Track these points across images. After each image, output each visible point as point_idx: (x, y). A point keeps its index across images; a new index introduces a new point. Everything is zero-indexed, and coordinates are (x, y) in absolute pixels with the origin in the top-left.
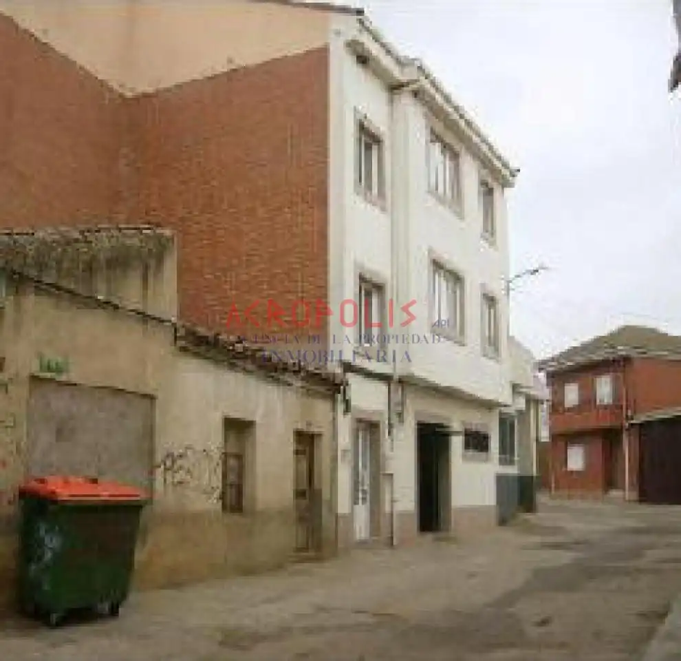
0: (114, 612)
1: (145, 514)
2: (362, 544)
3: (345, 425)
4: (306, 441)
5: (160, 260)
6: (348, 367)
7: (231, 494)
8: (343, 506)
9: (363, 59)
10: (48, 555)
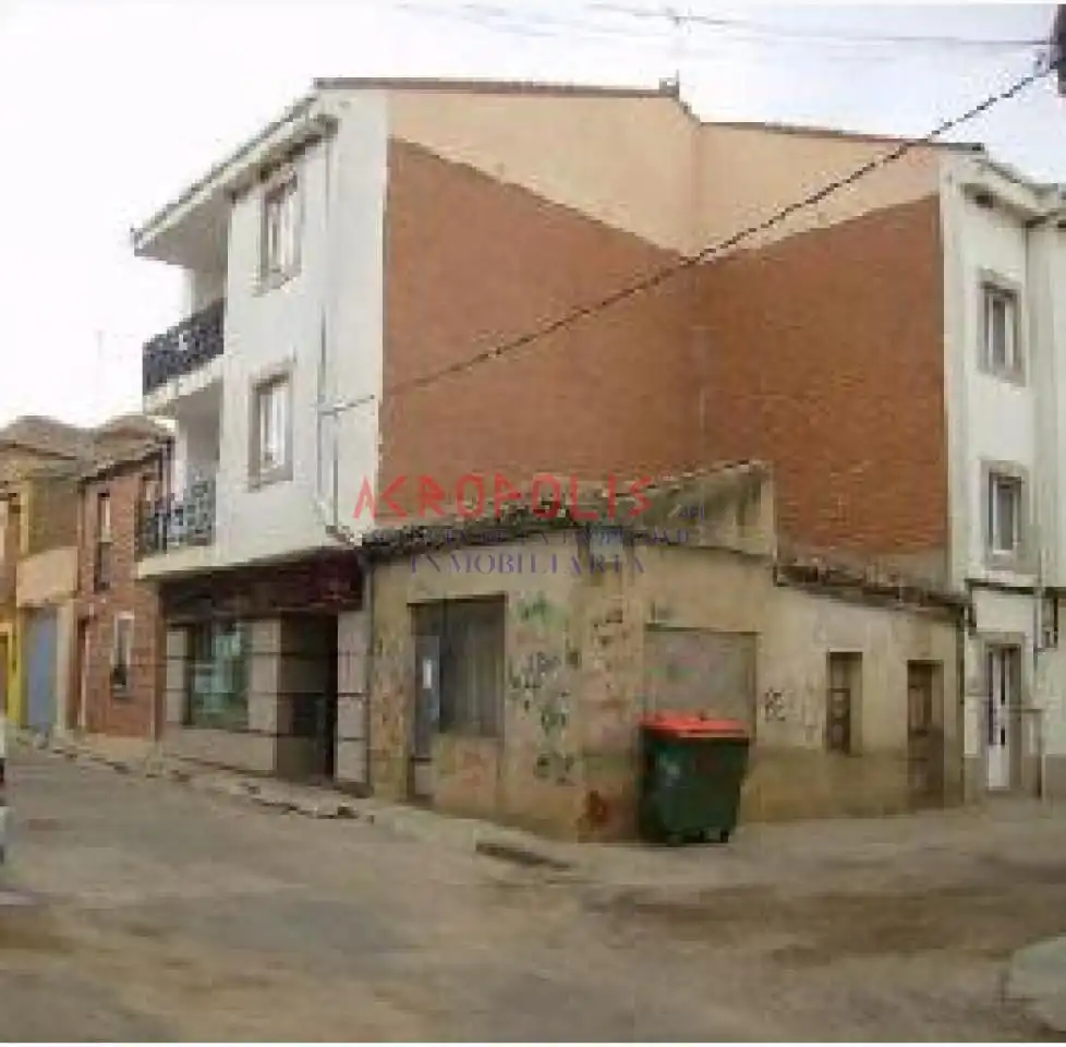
0: (724, 838)
1: (751, 750)
2: (998, 794)
3: (972, 653)
4: (922, 672)
5: (756, 496)
6: (973, 584)
7: (838, 730)
8: (971, 747)
9: (984, 199)
10: (669, 784)
